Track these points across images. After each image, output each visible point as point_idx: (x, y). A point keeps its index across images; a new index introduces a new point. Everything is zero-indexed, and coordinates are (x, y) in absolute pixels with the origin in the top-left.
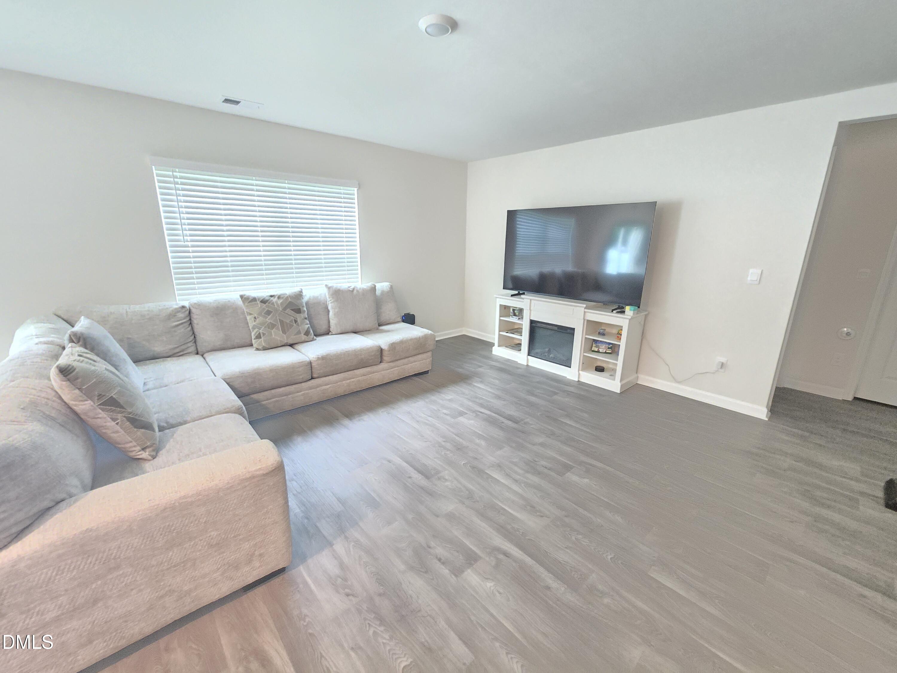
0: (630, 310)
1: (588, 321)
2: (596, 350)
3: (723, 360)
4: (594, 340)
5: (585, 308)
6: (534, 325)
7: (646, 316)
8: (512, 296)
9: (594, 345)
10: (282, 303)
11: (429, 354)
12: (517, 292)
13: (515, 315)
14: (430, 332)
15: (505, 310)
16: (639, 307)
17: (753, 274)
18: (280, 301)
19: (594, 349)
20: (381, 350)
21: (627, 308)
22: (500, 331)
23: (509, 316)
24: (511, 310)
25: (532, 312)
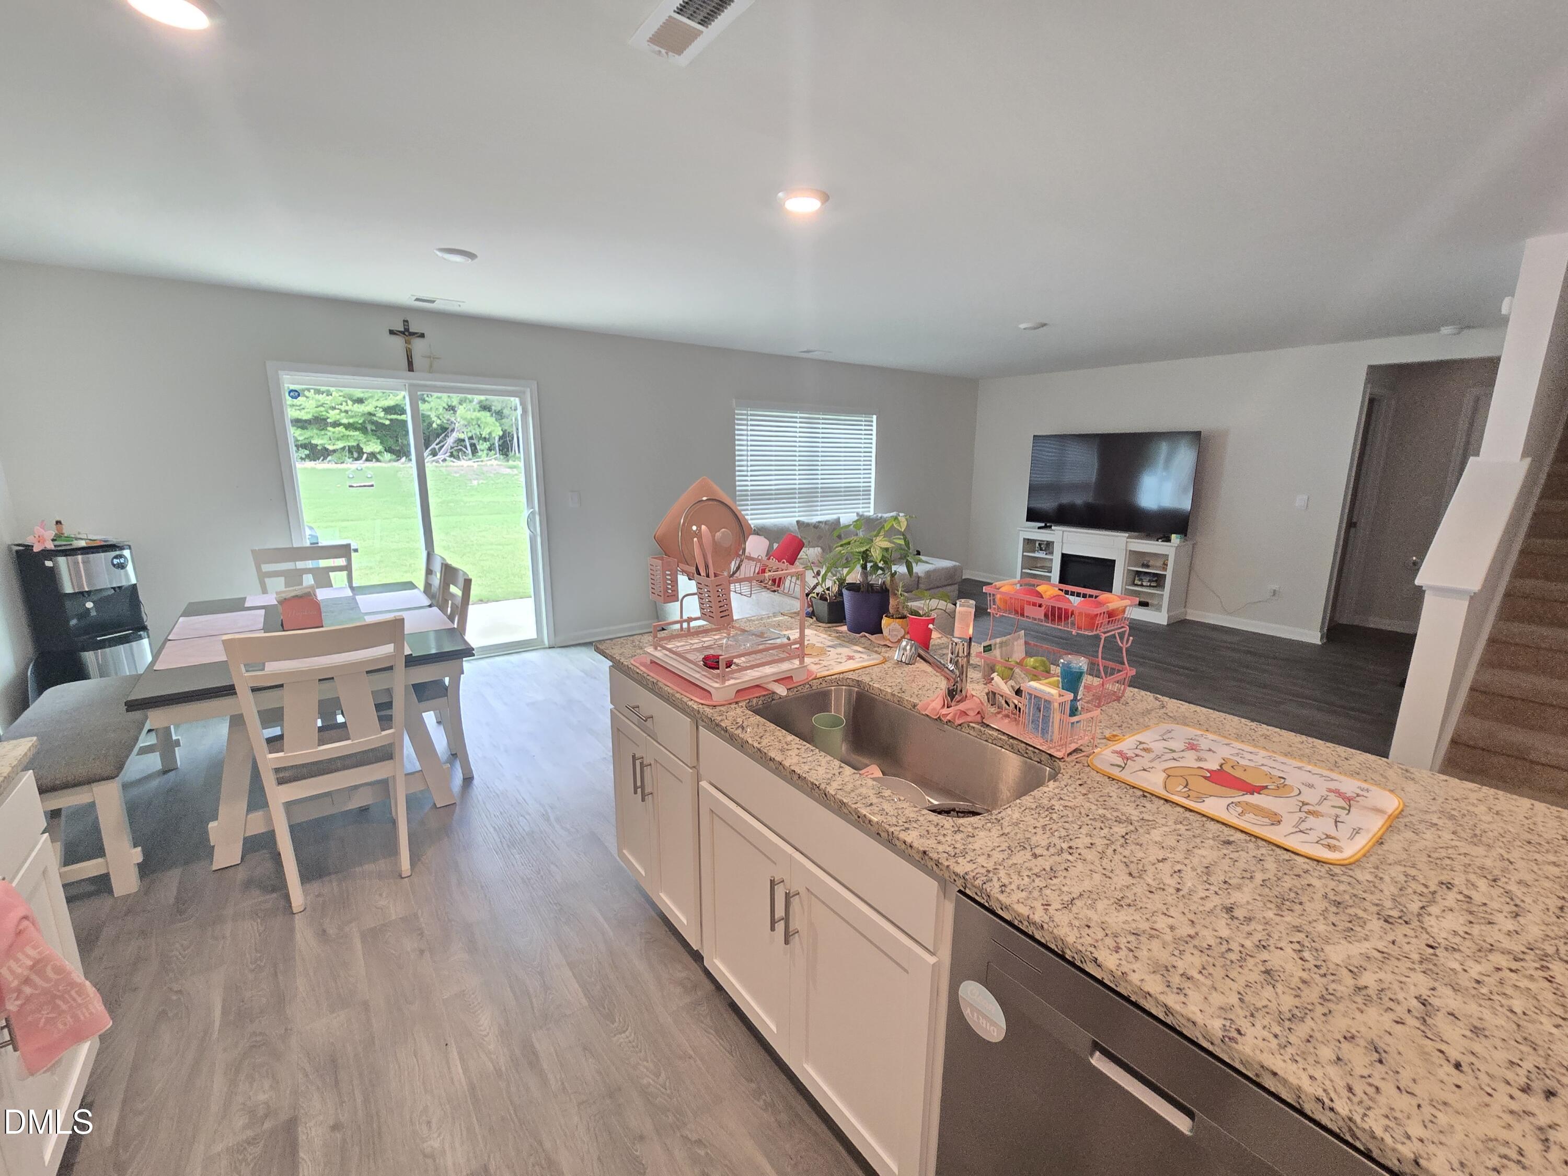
0: (1177, 538)
1: (1130, 551)
2: (1140, 583)
3: (1275, 587)
4: (1137, 572)
5: (1128, 538)
6: (1067, 559)
7: (1194, 545)
8: (1039, 528)
9: (1137, 578)
10: (829, 530)
11: (956, 587)
12: (1043, 525)
13: (1041, 549)
14: (957, 564)
15: (1030, 544)
16: (1186, 536)
17: (1300, 500)
18: (827, 527)
19: (1136, 582)
20: (919, 577)
21: (1173, 536)
22: (1022, 568)
23: (1034, 551)
24: (1037, 545)
25: (1064, 545)
